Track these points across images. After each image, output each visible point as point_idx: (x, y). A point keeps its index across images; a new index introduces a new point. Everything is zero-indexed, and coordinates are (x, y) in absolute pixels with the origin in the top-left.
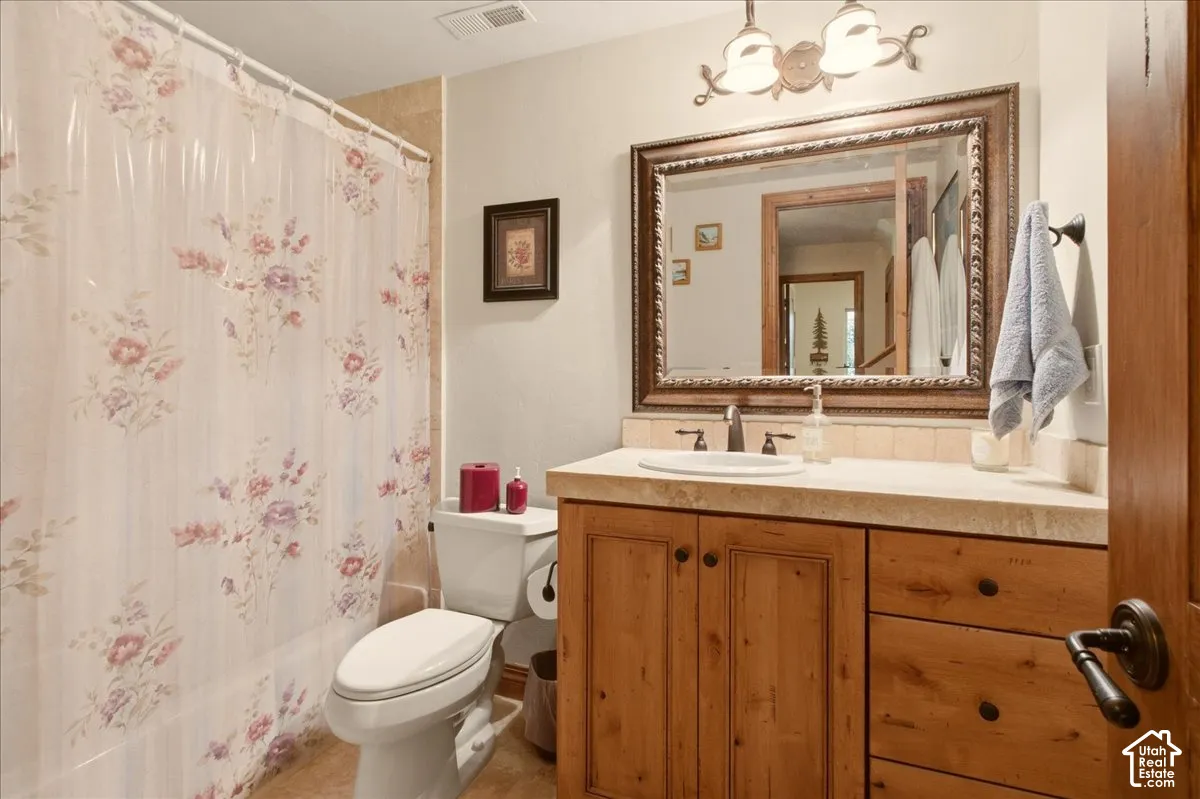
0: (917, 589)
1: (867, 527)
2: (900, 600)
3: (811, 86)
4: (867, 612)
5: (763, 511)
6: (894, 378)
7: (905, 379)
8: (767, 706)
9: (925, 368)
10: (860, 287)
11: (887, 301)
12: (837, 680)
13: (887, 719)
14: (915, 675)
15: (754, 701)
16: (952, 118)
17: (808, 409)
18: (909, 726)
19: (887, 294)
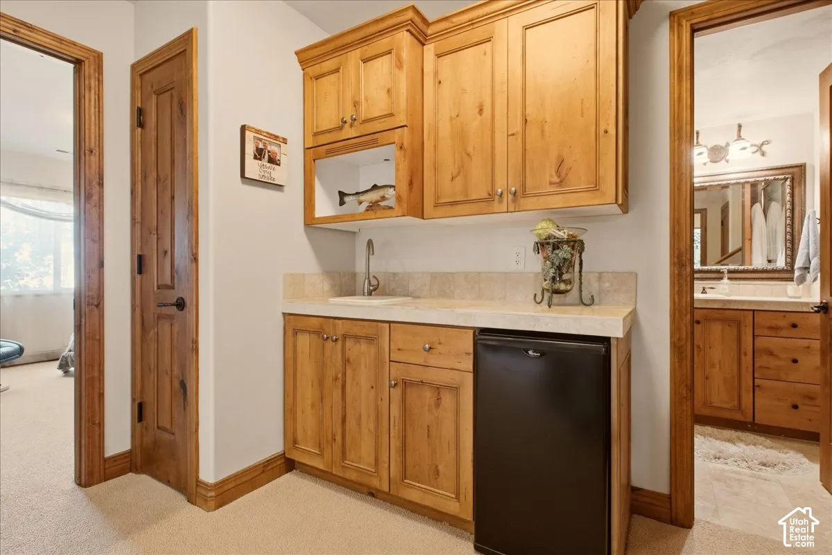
0: (770, 328)
1: (754, 311)
2: (766, 332)
3: (720, 161)
4: (754, 336)
5: (716, 307)
6: (746, 267)
7: (751, 268)
8: (718, 366)
9: (758, 262)
10: (704, 218)
11: (722, 225)
12: (743, 357)
13: (761, 367)
14: (771, 353)
15: (713, 366)
16: (779, 175)
17: (722, 278)
18: (768, 368)
19: (722, 222)
